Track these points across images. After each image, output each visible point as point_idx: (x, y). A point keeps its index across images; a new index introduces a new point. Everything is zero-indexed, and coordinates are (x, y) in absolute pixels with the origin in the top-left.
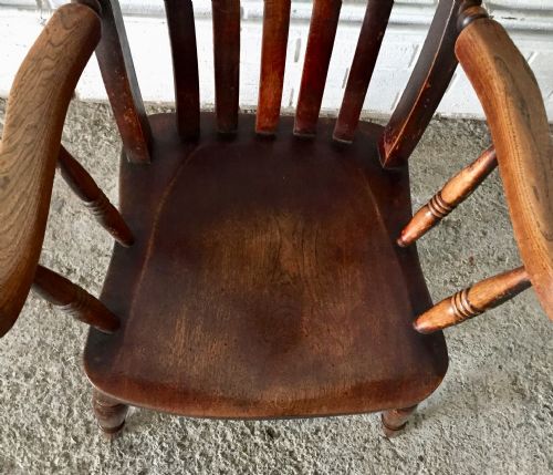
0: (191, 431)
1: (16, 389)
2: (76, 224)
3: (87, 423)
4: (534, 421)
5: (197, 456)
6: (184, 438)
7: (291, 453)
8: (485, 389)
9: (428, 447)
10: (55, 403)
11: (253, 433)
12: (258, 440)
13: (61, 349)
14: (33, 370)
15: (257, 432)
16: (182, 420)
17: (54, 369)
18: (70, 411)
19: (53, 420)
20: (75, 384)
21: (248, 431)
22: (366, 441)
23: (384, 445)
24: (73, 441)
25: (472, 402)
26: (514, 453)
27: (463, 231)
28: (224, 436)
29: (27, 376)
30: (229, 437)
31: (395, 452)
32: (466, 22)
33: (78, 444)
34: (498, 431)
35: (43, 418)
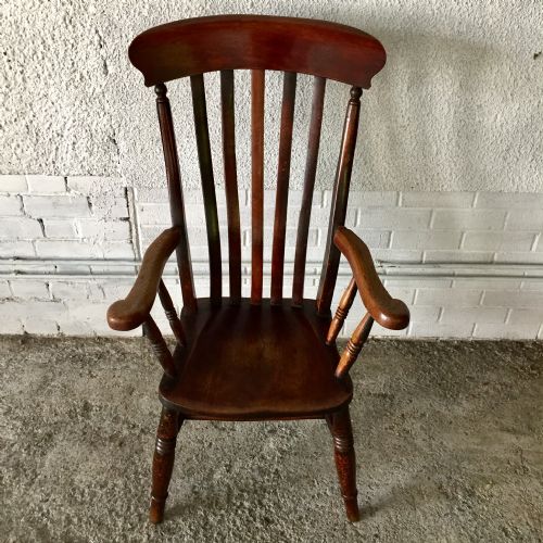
0: (211, 519)
1: (93, 494)
2: (141, 400)
3: (140, 515)
4: (456, 512)
6: (206, 524)
7: (282, 533)
8: (419, 492)
9: (381, 526)
10: (119, 503)
11: (255, 520)
12: (259, 525)
13: (125, 471)
14: (106, 484)
15: (258, 520)
16: (205, 512)
17: (120, 482)
18: (129, 508)
19: (117, 513)
20: (133, 490)
21: (251, 519)
22: (336, 525)
23: (348, 527)
24: (129, 526)
25: (411, 500)
28: (234, 522)
29: (102, 487)
30: (238, 523)
31: (357, 532)
32: (337, 231)
33: (133, 529)
34: (431, 518)
35: (110, 512)
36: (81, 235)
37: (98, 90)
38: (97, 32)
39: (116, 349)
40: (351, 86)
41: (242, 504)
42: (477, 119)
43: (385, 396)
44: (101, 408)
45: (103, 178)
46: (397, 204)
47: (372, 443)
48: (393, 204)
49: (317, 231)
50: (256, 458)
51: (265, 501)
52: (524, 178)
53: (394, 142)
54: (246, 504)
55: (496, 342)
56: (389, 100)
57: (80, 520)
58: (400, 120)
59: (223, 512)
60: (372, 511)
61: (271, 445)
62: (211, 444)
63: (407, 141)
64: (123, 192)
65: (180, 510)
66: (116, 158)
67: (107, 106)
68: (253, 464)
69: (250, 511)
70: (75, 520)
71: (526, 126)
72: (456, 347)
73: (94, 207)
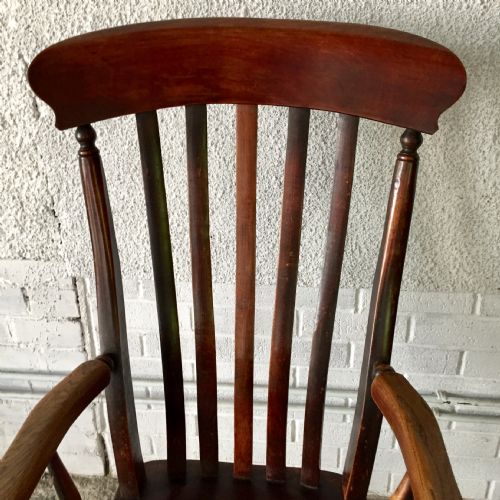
32: (377, 374)
36: (15, 339)
37: (27, 141)
38: (21, 56)
40: (402, 130)
45: (42, 264)
46: (473, 312)
48: (467, 310)
49: (349, 346)
53: (469, 219)
56: (461, 156)
58: (480, 185)
63: (492, 219)
64: (70, 282)
66: (56, 236)
67: (41, 164)
73: (31, 302)
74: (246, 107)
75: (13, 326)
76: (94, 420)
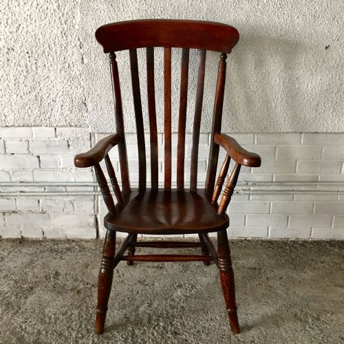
0: (137, 332)
1: (57, 319)
2: (93, 271)
3: (88, 330)
4: (308, 329)
5: (139, 341)
6: (133, 335)
7: (186, 340)
8: (282, 318)
9: (255, 337)
10: (74, 323)
11: (167, 333)
12: (170, 335)
13: (80, 306)
14: (66, 313)
15: (169, 333)
16: (133, 328)
17: (76, 312)
18: (81, 326)
19: (72, 329)
20: (84, 316)
21: (165, 332)
22: (224, 335)
23: (232, 336)
24: (80, 336)
25: (275, 322)
26: (300, 340)
27: (262, 271)
28: (153, 335)
29: (63, 315)
30: (155, 334)
31: (238, 339)
33: (83, 337)
34: (290, 332)
35: (68, 328)
36: (62, 166)
37: (78, 73)
38: (79, 39)
39: (79, 246)
40: (220, 53)
41: (158, 324)
42: (297, 86)
43: (255, 269)
44: (66, 274)
45: (77, 129)
46: (254, 143)
47: (247, 292)
48: (252, 142)
49: (206, 162)
50: (169, 300)
51: (174, 323)
52: (330, 123)
53: (249, 102)
54: (161, 324)
55: (327, 242)
57: (47, 332)
58: (251, 87)
59: (145, 328)
60: (249, 328)
61: (179, 293)
62: (138, 293)
63: (257, 101)
64: (89, 137)
65: (115, 327)
66: (85, 115)
67: (82, 82)
68: (166, 303)
69: (164, 327)
70: (44, 333)
71: (327, 90)
72: (301, 245)
73: (71, 147)
74: (167, 49)
75: (61, 159)
76: (94, 207)
